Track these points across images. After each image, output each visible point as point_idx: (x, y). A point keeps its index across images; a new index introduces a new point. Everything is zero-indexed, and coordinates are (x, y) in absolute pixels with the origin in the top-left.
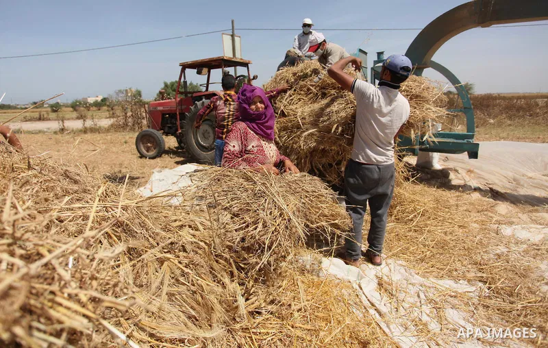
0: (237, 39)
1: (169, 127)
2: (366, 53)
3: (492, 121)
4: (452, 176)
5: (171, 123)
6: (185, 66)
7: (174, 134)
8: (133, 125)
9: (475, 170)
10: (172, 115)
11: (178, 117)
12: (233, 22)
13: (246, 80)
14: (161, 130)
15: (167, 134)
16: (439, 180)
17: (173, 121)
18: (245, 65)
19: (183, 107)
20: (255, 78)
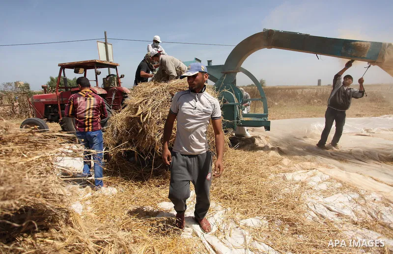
0: (109, 46)
1: (52, 115)
2: (200, 61)
3: (276, 104)
4: (257, 141)
5: (54, 112)
6: (63, 67)
7: (57, 121)
8: (21, 113)
9: (270, 137)
10: (55, 106)
11: (60, 107)
12: (105, 33)
13: (115, 78)
14: (45, 118)
15: (51, 121)
16: (250, 145)
17: (55, 110)
18: (115, 67)
19: (64, 99)
20: (122, 76)
